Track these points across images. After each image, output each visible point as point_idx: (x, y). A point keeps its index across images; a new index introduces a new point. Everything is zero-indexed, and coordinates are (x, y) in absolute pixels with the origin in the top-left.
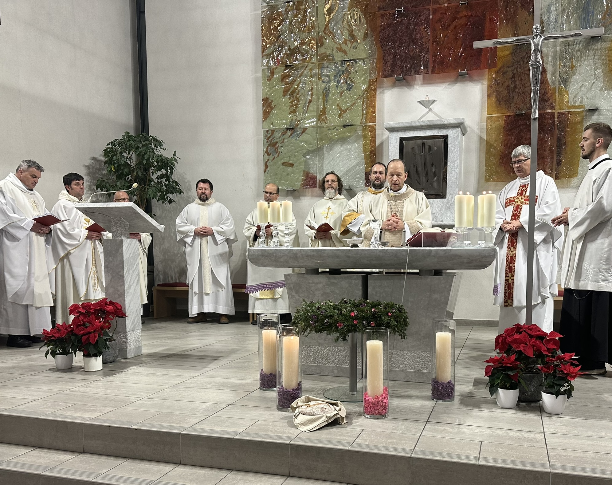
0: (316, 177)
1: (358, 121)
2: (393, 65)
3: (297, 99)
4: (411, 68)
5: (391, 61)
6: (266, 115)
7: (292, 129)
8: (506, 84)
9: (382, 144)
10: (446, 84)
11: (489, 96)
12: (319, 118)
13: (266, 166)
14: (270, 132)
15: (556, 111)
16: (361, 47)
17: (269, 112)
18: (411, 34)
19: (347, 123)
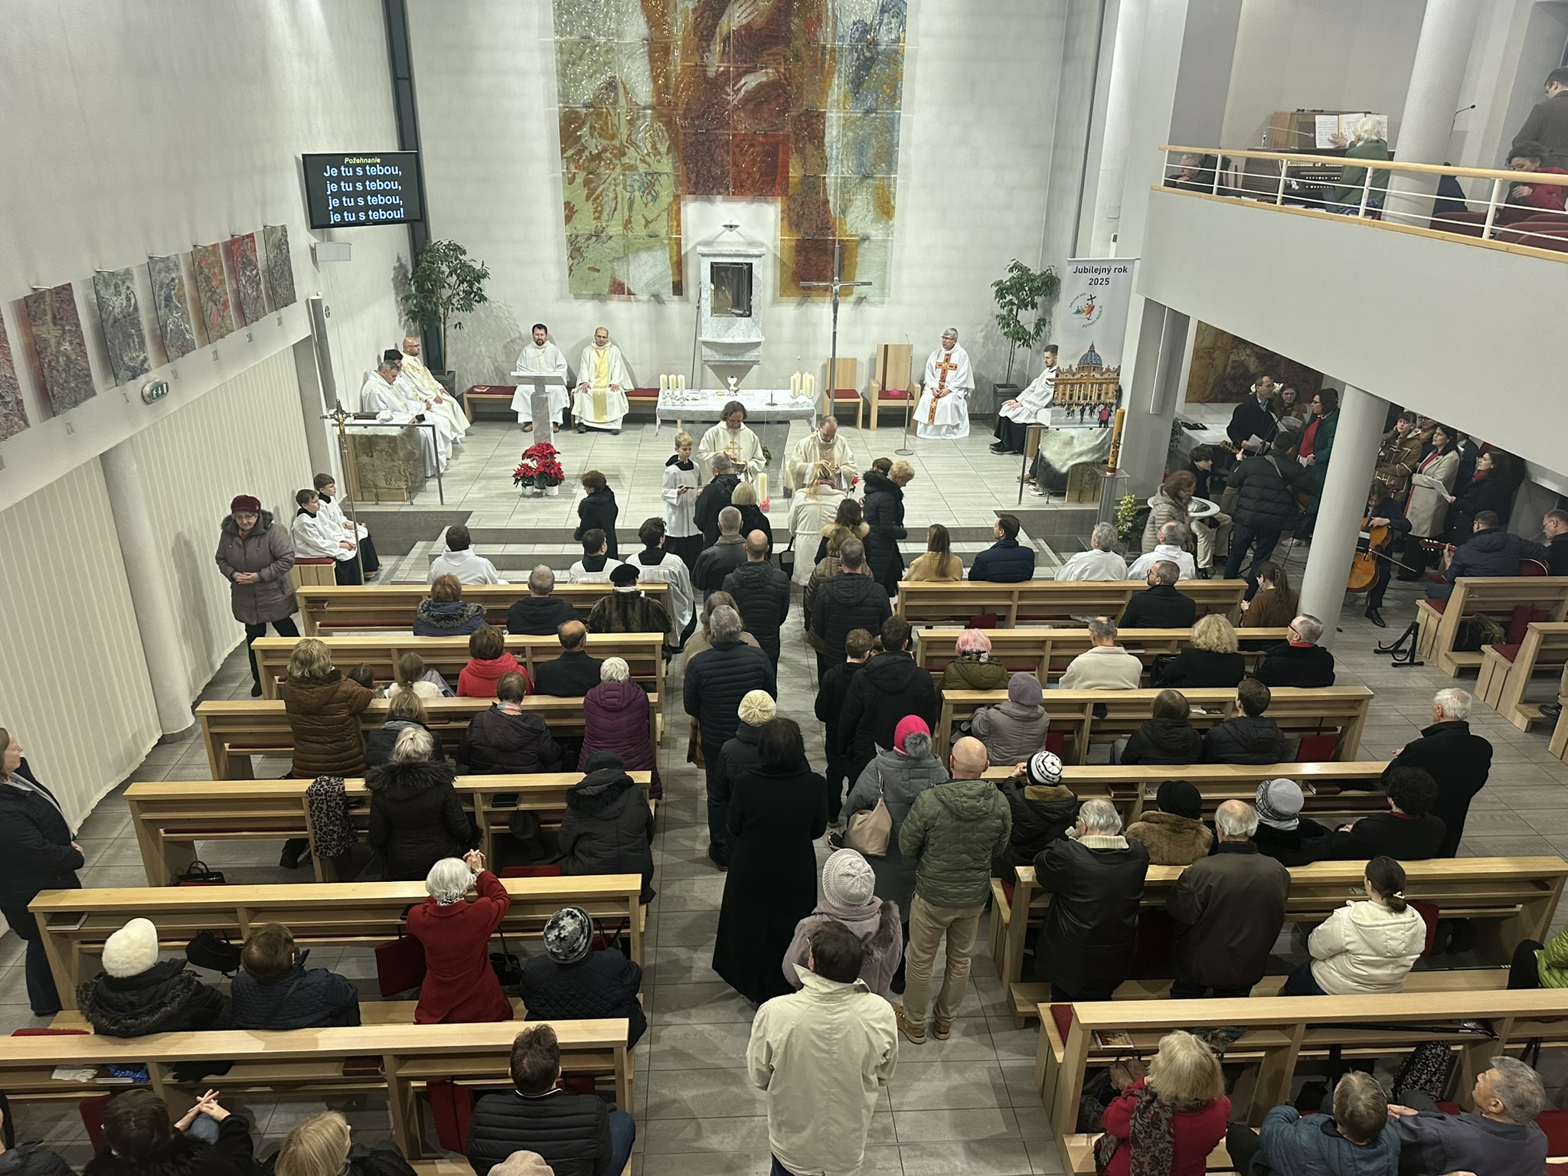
0: (623, 284)
1: (663, 233)
2: (696, 184)
3: (602, 206)
4: (714, 186)
5: (694, 179)
6: (568, 219)
7: (597, 234)
8: (796, 210)
9: (686, 254)
10: (744, 203)
11: (782, 219)
12: (625, 227)
13: (571, 270)
14: (574, 236)
15: (837, 238)
16: (665, 160)
17: (571, 216)
18: (713, 155)
19: (651, 234)
